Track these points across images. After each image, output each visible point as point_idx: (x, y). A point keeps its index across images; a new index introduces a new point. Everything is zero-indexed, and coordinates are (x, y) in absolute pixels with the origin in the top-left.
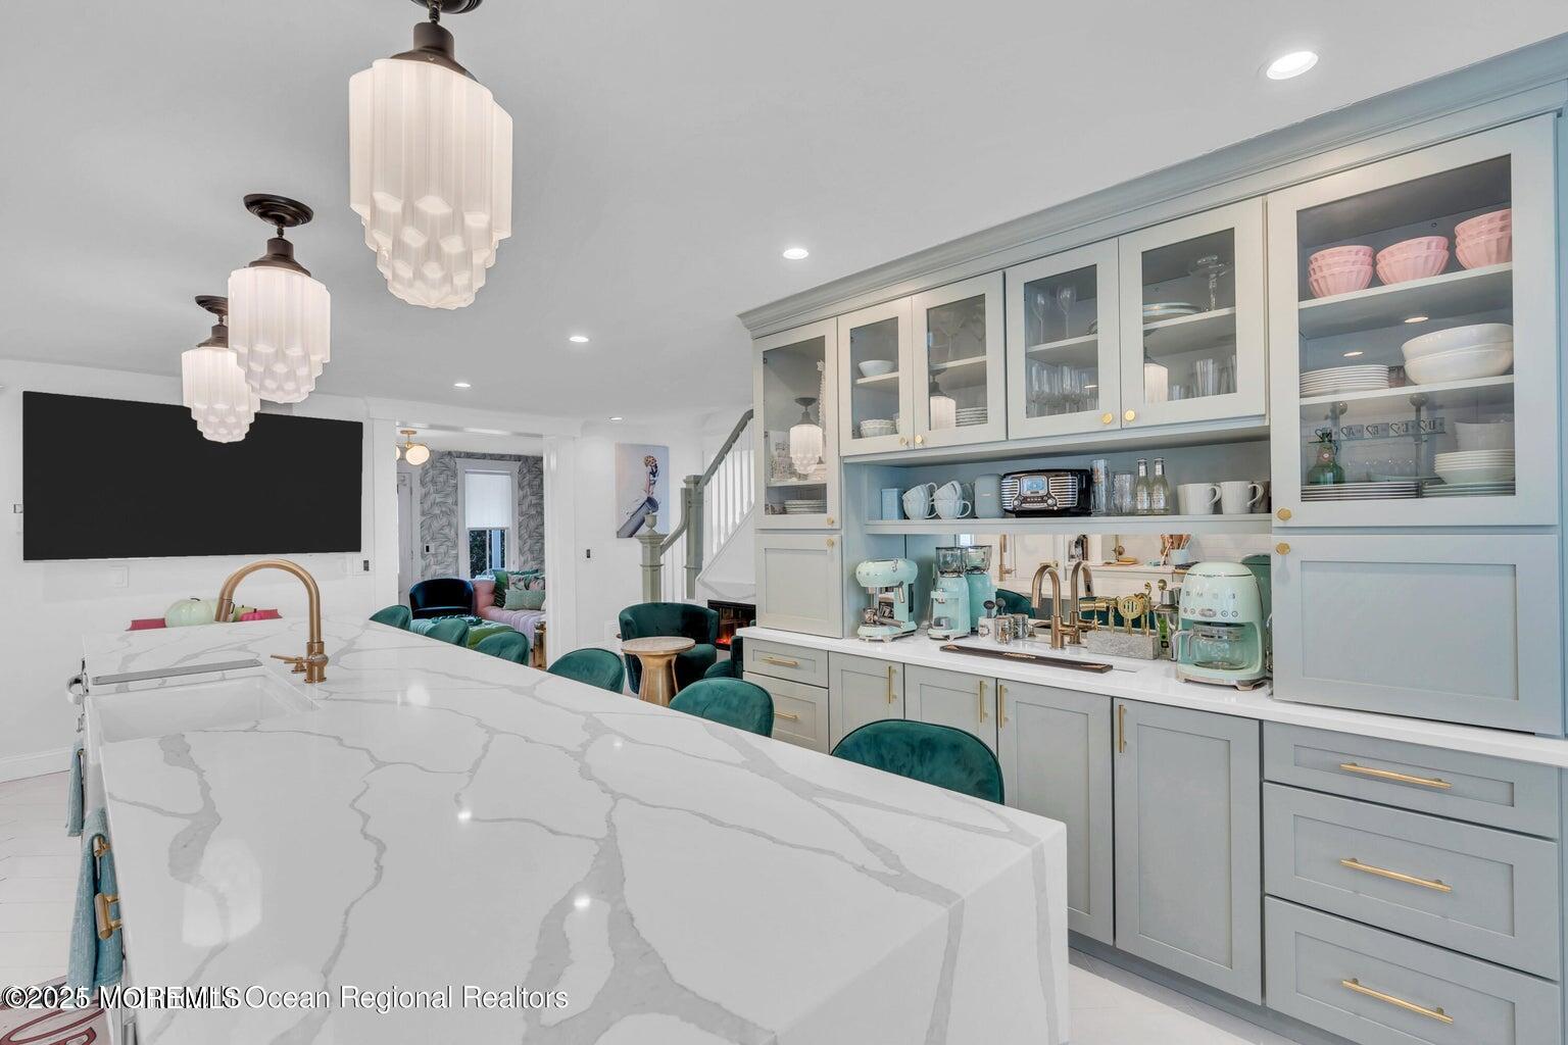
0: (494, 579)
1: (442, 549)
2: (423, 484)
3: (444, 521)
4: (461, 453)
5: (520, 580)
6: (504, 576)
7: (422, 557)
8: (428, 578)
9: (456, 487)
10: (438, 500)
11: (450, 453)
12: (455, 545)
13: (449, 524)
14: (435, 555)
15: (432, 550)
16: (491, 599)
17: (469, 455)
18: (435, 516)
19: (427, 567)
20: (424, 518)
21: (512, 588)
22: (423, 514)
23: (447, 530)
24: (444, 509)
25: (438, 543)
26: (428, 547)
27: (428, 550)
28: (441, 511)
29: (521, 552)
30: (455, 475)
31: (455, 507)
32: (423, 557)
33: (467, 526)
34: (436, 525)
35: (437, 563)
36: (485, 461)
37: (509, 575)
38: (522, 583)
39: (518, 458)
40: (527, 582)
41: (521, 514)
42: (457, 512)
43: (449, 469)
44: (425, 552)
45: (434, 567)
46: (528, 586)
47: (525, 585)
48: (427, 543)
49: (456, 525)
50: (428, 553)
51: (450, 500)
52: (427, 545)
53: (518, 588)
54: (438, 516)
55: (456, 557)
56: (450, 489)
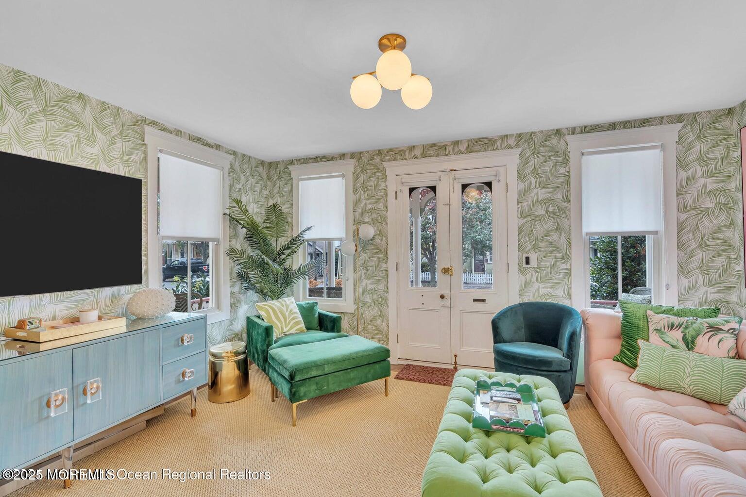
0: (621, 315)
1: (547, 263)
2: (521, 176)
3: (550, 224)
4: (575, 128)
5: (672, 327)
6: (640, 314)
7: (520, 270)
8: (527, 299)
9: (567, 177)
10: (542, 196)
11: (558, 132)
12: (567, 257)
13: (559, 228)
14: (538, 269)
15: (533, 262)
16: (615, 346)
17: (588, 129)
18: (538, 219)
19: (528, 284)
20: (522, 221)
21: (654, 337)
22: (521, 215)
23: (554, 237)
24: (551, 208)
25: (542, 254)
26: (527, 259)
27: (528, 262)
28: (547, 211)
29: (683, 270)
30: (566, 160)
31: (566, 205)
32: (522, 271)
33: (585, 230)
34: (539, 229)
35: (541, 280)
36: (617, 131)
37: (649, 312)
38: (676, 336)
39: (678, 118)
40: (690, 332)
41: (682, 208)
42: (569, 211)
43: (557, 153)
44: (524, 265)
45: (536, 285)
46: (693, 342)
47: (684, 339)
48: (527, 252)
49: (568, 229)
50: (528, 266)
51: (559, 196)
52: (527, 256)
53: (667, 342)
54: (542, 218)
55: (568, 274)
56: (559, 181)
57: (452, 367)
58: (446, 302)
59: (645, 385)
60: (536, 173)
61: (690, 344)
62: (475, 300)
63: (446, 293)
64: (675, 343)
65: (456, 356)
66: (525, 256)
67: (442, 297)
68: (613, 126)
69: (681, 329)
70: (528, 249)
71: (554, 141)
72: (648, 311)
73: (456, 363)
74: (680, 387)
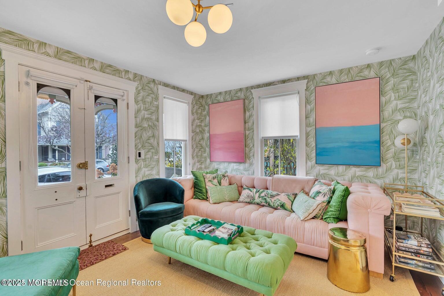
1: (149, 155)
2: (136, 102)
3: (150, 133)
4: (161, 82)
5: (214, 178)
6: (201, 175)
7: (135, 161)
8: (139, 179)
9: (157, 107)
10: (146, 116)
11: (154, 81)
12: (157, 152)
13: (153, 136)
14: (145, 160)
15: (143, 156)
17: (166, 85)
18: (144, 128)
19: (139, 169)
20: (136, 130)
22: (137, 126)
23: (152, 141)
24: (150, 124)
25: (147, 150)
26: (140, 153)
27: (140, 156)
28: (149, 125)
30: (157, 98)
31: (157, 123)
32: (137, 161)
33: (165, 137)
34: (145, 136)
35: (146, 166)
36: (175, 91)
38: (215, 181)
39: (192, 93)
40: (219, 179)
41: (193, 131)
42: (159, 126)
43: (153, 93)
44: (138, 158)
45: (144, 169)
46: (221, 183)
47: (218, 182)
48: (139, 150)
49: (157, 136)
50: (140, 158)
51: (154, 117)
52: (140, 151)
53: (214, 185)
54: (146, 129)
55: (158, 161)
56: (154, 109)
57: (87, 247)
58: (83, 193)
59: (215, 203)
60: (144, 101)
61: (220, 183)
62: (106, 186)
63: (82, 185)
64: (216, 184)
65: (91, 236)
66: (138, 152)
67: (80, 189)
68: (174, 88)
69: (216, 178)
70: (139, 147)
71: (152, 85)
72: (203, 174)
73: (91, 242)
74: (225, 199)
